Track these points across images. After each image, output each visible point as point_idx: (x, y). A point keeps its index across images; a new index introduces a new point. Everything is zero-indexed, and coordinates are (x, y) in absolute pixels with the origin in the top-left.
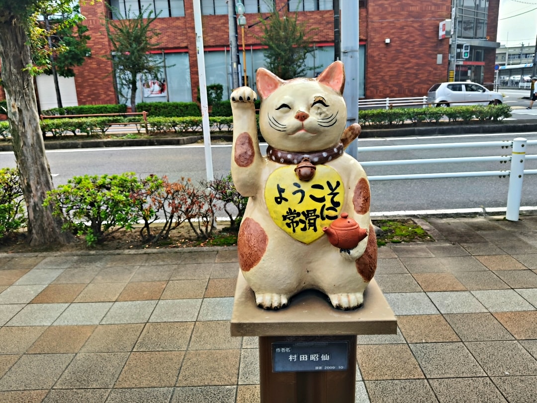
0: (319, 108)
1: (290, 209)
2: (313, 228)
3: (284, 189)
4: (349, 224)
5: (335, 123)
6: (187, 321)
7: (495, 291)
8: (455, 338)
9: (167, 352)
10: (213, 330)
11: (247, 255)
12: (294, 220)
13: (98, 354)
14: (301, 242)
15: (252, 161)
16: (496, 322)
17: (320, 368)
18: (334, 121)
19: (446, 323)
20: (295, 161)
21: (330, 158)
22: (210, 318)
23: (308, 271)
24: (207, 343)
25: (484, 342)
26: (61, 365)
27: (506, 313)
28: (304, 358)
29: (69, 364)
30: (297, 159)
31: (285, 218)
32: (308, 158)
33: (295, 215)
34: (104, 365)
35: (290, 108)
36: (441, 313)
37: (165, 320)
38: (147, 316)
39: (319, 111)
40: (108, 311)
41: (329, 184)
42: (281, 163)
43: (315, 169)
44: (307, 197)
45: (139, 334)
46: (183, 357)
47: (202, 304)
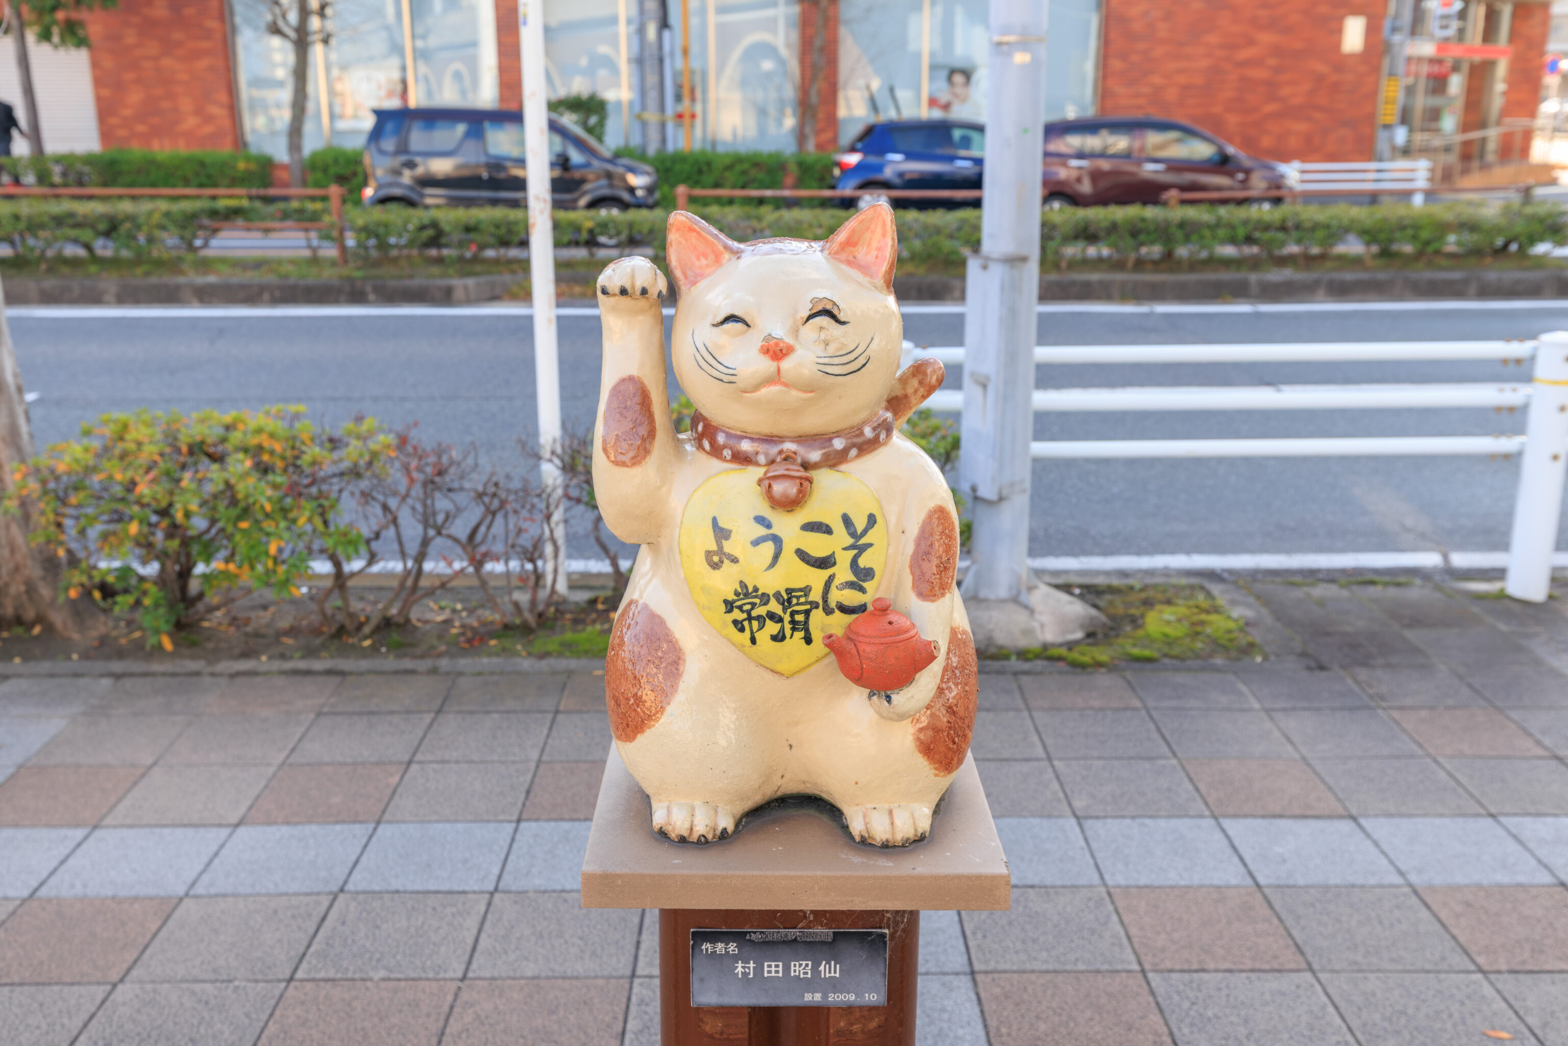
0: (821, 328)
1: (743, 584)
2: (802, 634)
3: (730, 532)
4: (890, 627)
5: (864, 365)
6: (467, 888)
7: (1438, 821)
8: (1289, 958)
9: (403, 984)
10: (545, 918)
11: (628, 699)
12: (754, 613)
13: (184, 986)
14: (772, 671)
15: (647, 452)
16: (1424, 913)
17: (818, 997)
18: (862, 361)
19: (1268, 912)
20: (762, 459)
21: (854, 452)
22: (539, 882)
23: (791, 746)
24: (527, 959)
25: (1380, 975)
26: (66, 1021)
27: (1458, 888)
28: (773, 969)
29: (92, 1017)
30: (766, 455)
31: (729, 606)
32: (795, 453)
33: (757, 601)
34: (203, 1018)
35: (748, 325)
36: (1258, 885)
37: (396, 884)
38: (340, 873)
39: (823, 335)
40: (216, 854)
41: (847, 521)
42: (724, 460)
43: (811, 483)
44: (788, 553)
45: (314, 926)
46: (450, 998)
47: (513, 840)
